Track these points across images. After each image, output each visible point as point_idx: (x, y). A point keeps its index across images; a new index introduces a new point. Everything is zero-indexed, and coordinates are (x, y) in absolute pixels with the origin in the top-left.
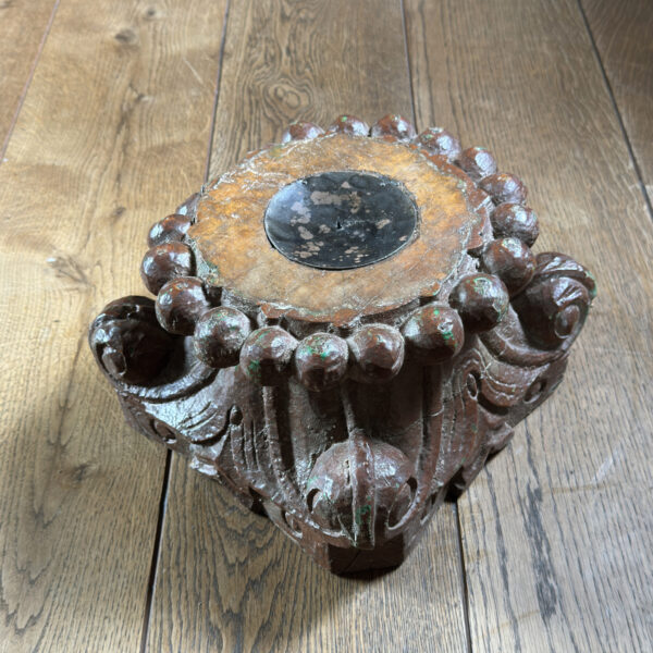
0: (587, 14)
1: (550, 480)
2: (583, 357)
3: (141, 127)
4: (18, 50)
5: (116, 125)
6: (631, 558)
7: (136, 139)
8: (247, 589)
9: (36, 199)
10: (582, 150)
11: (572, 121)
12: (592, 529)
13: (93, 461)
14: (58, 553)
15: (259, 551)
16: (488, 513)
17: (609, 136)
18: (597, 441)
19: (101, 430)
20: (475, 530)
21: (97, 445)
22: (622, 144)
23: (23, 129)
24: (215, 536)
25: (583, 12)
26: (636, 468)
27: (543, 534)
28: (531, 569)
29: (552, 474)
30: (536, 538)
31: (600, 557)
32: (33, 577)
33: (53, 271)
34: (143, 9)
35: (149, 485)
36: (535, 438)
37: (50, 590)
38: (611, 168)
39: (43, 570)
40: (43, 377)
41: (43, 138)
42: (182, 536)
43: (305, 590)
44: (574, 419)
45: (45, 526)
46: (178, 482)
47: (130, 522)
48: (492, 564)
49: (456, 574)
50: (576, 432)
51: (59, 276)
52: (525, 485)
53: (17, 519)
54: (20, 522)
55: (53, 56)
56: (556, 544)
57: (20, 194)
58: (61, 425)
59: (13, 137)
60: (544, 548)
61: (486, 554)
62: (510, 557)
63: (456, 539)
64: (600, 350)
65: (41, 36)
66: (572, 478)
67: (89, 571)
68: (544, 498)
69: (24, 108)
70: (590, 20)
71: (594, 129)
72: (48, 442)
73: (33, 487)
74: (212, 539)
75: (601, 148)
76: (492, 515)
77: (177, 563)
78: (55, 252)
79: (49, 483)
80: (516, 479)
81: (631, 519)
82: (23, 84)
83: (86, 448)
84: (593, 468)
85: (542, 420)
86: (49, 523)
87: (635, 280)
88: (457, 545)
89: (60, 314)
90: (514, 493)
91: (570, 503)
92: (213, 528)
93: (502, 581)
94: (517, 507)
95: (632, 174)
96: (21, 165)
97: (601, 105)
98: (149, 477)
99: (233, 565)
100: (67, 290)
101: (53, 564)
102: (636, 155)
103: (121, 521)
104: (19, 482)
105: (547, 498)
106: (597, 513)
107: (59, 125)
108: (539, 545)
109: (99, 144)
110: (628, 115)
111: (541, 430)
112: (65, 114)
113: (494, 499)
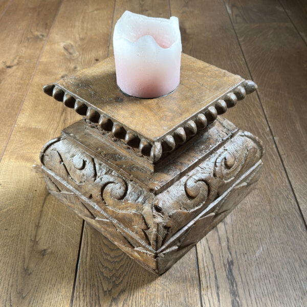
0: (250, 69)
1: (237, 257)
2: (250, 206)
3: (71, 113)
4: (22, 82)
5: (60, 112)
6: (270, 290)
7: (69, 118)
8: (112, 301)
9: (28, 141)
10: (248, 123)
11: (244, 112)
12: (254, 278)
13: (49, 248)
14: (34, 286)
15: (117, 285)
16: (212, 270)
17: (259, 118)
18: (256, 241)
19: (52, 235)
20: (206, 277)
21: (51, 241)
22: (264, 121)
23: (23, 114)
24: (99, 280)
25: (248, 68)
26: (272, 252)
27: (234, 279)
28: (229, 294)
29: (237, 254)
30: (231, 281)
31: (257, 289)
32: (24, 295)
33: (34, 170)
34: (72, 66)
35: (72, 258)
36: (230, 239)
37: (30, 301)
38: (260, 130)
39: (28, 293)
40: (29, 213)
41: (31, 117)
42: (85, 279)
43: (136, 303)
44: (246, 231)
45: (29, 275)
46: (84, 256)
47: (64, 273)
48: (213, 292)
49: (198, 296)
50: (247, 237)
51: (37, 172)
52: (226, 259)
53: (18, 272)
54: (19, 273)
55: (36, 84)
56: (239, 284)
57: (22, 139)
58: (36, 233)
59: (19, 117)
60: (235, 285)
61: (211, 288)
62: (221, 289)
63: (198, 281)
64: (257, 203)
65: (31, 77)
66: (246, 255)
67: (47, 293)
68: (234, 264)
69: (24, 105)
70: (251, 71)
71: (253, 114)
72: (31, 240)
73: (24, 258)
74: (97, 280)
75: (256, 122)
76: (213, 271)
77: (83, 290)
78: (35, 162)
79: (31, 257)
80: (223, 256)
81: (270, 273)
82: (24, 95)
83: (46, 243)
84: (254, 252)
85: (233, 232)
86: (31, 273)
87: (270, 175)
88: (198, 283)
89: (37, 187)
90: (222, 262)
91: (245, 266)
92: (98, 276)
93: (217, 298)
94: (223, 268)
95: (268, 133)
96: (22, 128)
97: (256, 105)
98: (72, 254)
99: (106, 291)
100: (40, 178)
101: (32, 291)
102: (270, 125)
103: (60, 273)
104: (19, 256)
105: (235, 264)
106: (256, 270)
107: (38, 112)
108: (232, 284)
109: (54, 120)
110: (266, 109)
111: (233, 236)
112: (40, 107)
113: (214, 265)
